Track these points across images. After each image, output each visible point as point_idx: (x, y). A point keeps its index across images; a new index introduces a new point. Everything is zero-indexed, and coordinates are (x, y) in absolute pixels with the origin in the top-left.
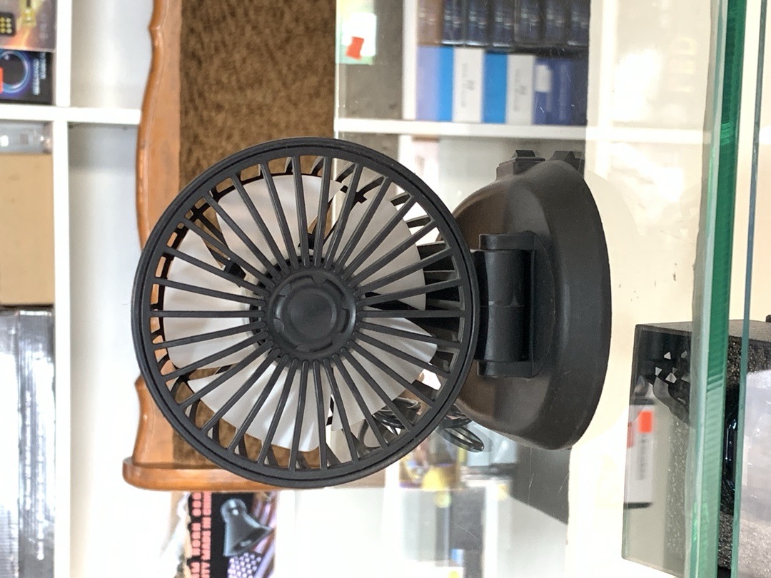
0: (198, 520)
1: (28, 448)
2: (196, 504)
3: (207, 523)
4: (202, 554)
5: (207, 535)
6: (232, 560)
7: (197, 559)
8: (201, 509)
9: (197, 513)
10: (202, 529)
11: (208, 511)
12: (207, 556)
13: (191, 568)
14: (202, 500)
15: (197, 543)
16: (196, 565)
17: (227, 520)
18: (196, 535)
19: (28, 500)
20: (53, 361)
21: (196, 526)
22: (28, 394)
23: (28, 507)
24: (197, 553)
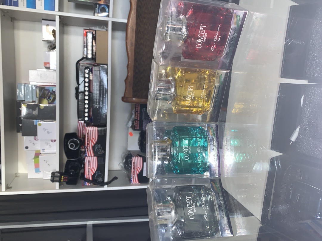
0: (137, 112)
1: (102, 94)
2: (137, 108)
3: (139, 112)
4: (138, 119)
5: (139, 115)
6: (144, 121)
7: (137, 120)
8: (138, 109)
9: (137, 110)
10: (138, 114)
11: (139, 110)
12: (139, 119)
13: (135, 121)
14: (138, 108)
15: (137, 117)
16: (136, 121)
17: (143, 112)
18: (137, 115)
19: (102, 105)
20: (108, 76)
21: (137, 113)
22: (102, 83)
23: (102, 107)
24: (137, 118)
